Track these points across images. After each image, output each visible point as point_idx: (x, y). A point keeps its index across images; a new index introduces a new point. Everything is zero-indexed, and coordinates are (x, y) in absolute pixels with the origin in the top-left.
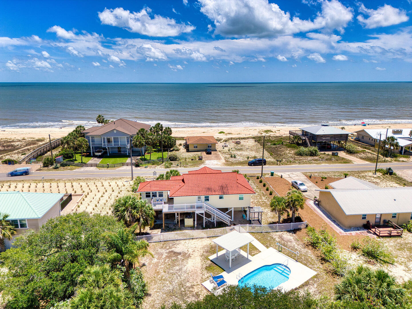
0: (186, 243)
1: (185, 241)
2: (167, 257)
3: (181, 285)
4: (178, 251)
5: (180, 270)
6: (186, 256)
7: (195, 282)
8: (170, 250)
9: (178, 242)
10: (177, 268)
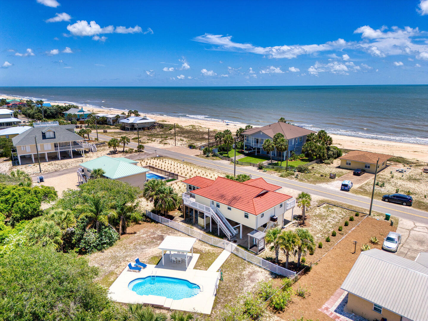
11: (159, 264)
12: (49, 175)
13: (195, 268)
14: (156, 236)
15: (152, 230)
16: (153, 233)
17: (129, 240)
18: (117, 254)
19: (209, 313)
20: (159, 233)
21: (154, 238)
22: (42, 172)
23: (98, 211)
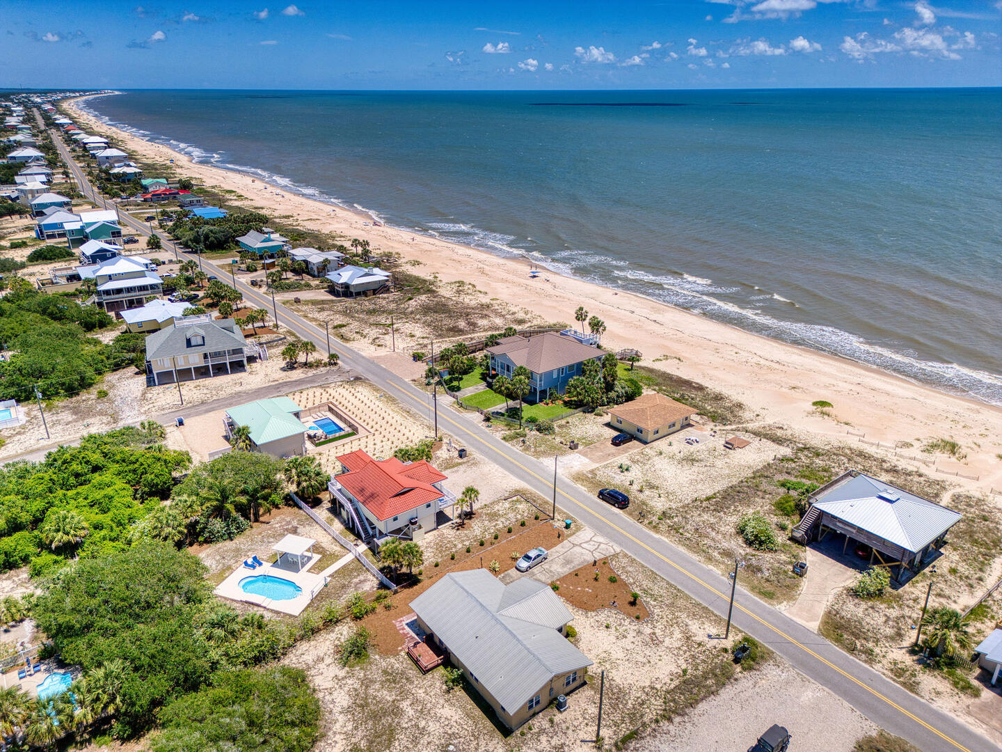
1: (318, 527)
11: (275, 564)
12: (193, 410)
13: (309, 571)
14: (290, 526)
15: (288, 519)
16: (288, 523)
17: (259, 530)
18: (242, 546)
19: (297, 615)
20: (295, 523)
21: (287, 530)
22: (184, 403)
23: (225, 497)
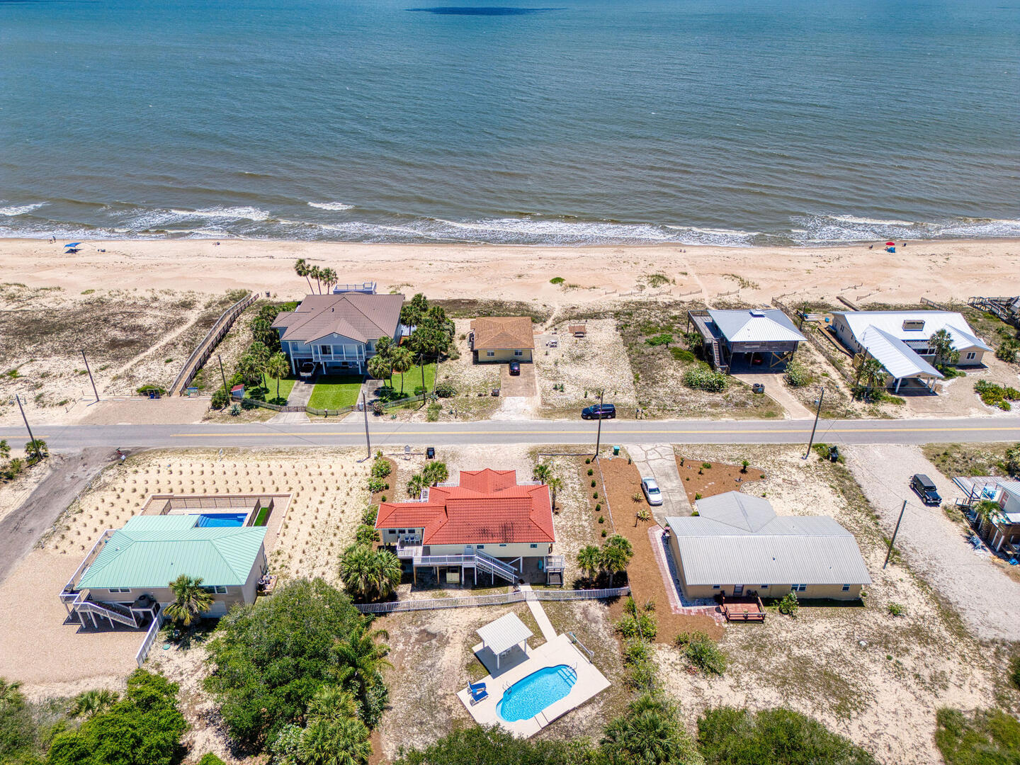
0: (445, 614)
1: (444, 611)
2: (417, 640)
3: (432, 691)
4: (433, 632)
5: (432, 666)
6: (443, 640)
7: (449, 690)
8: (422, 628)
9: (434, 612)
10: (429, 662)
13: (532, 647)
14: (415, 636)
15: (398, 632)
19: (609, 684)
